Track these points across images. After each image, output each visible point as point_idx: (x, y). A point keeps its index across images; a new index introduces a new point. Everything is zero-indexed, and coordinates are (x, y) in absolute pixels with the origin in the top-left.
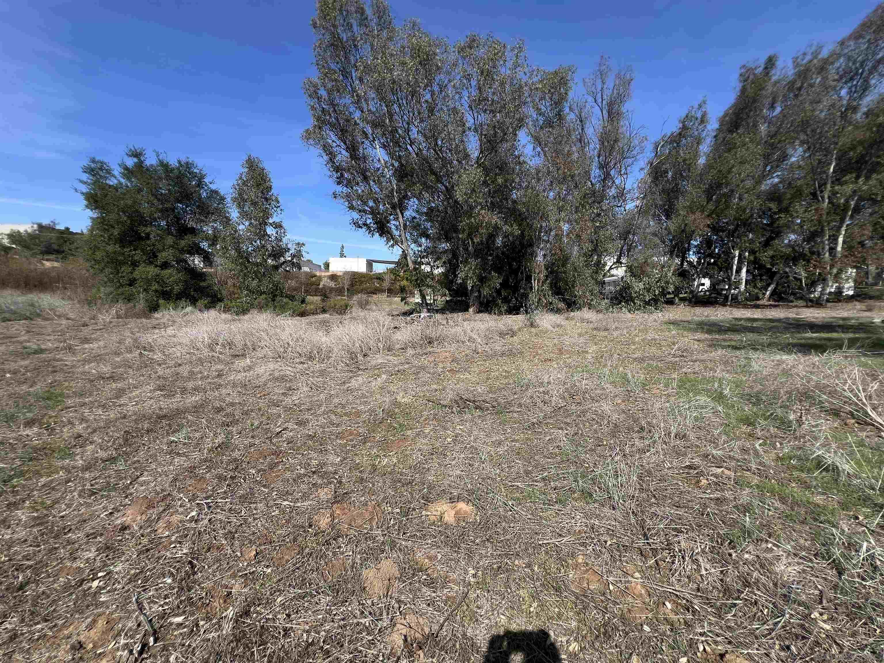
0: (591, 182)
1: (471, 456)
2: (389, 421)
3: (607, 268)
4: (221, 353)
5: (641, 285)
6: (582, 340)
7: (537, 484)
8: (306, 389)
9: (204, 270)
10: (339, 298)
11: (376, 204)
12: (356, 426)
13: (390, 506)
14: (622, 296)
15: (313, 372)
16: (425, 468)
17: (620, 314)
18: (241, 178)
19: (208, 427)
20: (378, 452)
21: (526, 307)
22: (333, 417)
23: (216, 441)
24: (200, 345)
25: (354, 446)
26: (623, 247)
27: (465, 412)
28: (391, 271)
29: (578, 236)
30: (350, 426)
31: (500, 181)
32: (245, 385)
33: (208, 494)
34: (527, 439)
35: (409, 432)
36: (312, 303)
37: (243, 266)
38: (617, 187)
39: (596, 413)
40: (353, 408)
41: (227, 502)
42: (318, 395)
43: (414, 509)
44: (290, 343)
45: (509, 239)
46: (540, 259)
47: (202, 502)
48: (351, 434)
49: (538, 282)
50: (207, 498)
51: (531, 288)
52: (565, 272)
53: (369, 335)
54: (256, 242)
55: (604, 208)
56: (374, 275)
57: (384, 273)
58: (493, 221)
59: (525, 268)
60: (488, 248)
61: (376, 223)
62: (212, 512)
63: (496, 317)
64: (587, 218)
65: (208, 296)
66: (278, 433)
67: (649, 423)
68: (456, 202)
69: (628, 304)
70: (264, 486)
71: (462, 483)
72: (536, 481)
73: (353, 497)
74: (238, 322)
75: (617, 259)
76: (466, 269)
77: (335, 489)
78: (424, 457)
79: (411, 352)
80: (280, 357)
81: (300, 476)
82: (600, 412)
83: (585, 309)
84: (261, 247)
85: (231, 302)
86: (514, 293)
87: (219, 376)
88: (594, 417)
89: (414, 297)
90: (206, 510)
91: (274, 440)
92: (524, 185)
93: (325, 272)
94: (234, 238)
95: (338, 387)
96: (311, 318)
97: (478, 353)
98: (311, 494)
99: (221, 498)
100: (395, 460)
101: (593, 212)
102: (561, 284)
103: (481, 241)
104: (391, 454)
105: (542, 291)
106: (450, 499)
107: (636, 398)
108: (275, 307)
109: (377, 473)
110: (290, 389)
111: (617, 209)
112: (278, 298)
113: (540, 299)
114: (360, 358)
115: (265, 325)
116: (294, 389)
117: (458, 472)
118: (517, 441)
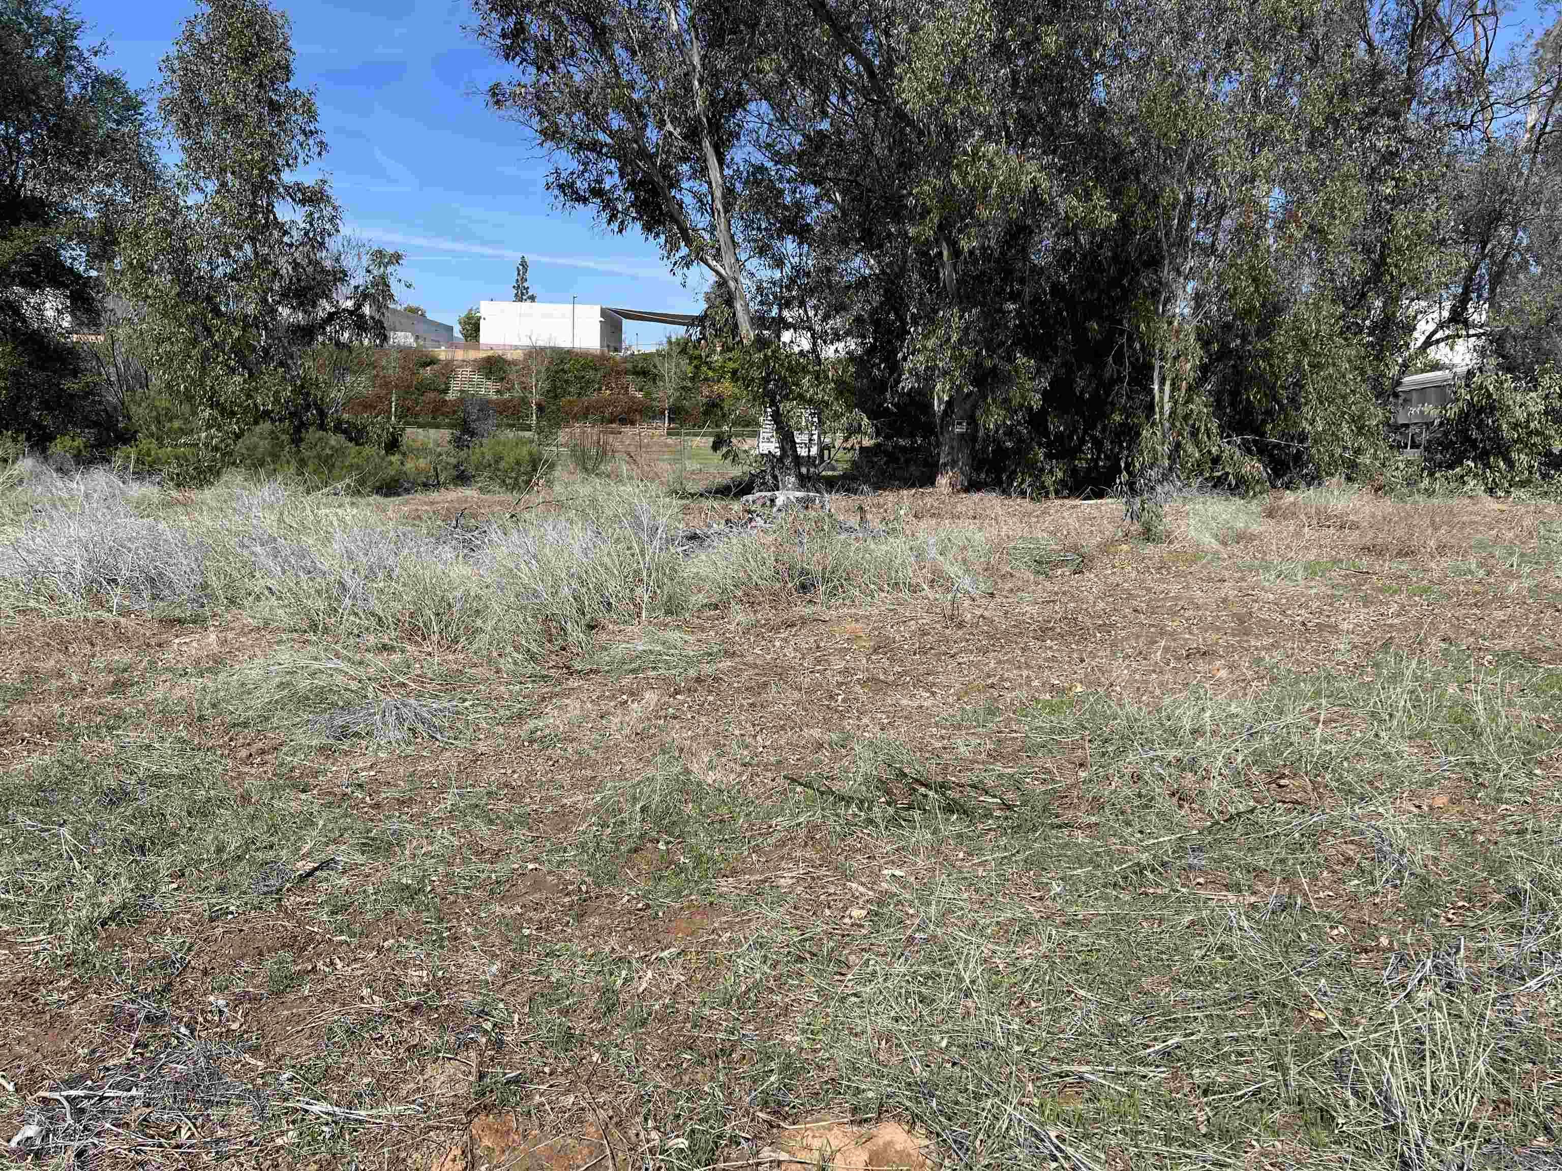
0: (1369, 43)
1: (925, 968)
2: (662, 846)
3: (1419, 337)
4: (125, 612)
5: (1535, 402)
6: (1318, 588)
7: (1143, 1070)
8: (394, 734)
9: (75, 338)
10: (510, 434)
11: (630, 120)
12: (557, 858)
13: (657, 1128)
14: (1468, 439)
15: (420, 679)
16: (773, 1004)
17: (1455, 501)
18: (190, 37)
19: (79, 853)
20: (624, 947)
21: (1130, 473)
22: (482, 829)
23: (104, 900)
24: (57, 583)
25: (545, 926)
26: (1474, 268)
27: (911, 821)
28: (683, 348)
29: (1316, 232)
30: (536, 859)
31: (1051, 41)
32: (201, 718)
33: (76, 1071)
34: (1116, 919)
35: (725, 885)
36: (423, 451)
37: (198, 328)
38: (1461, 60)
39: (1355, 837)
40: (550, 799)
41: (133, 1098)
42: (436, 755)
43: (734, 1141)
44: (349, 583)
45: (1077, 241)
46: (1182, 307)
47: (56, 1095)
48: (537, 885)
49: (1174, 387)
50: (70, 1084)
51: (1150, 408)
52: (1267, 355)
53: (606, 560)
54: (239, 248)
55: (1412, 133)
56: (625, 360)
57: (659, 353)
58: (1026, 179)
59: (1130, 339)
60: (1008, 274)
61: (632, 186)
62: (86, 1128)
63: (1027, 504)
64: (1348, 167)
65: (88, 423)
66: (303, 878)
67: (1539, 880)
68: (900, 115)
69: (1487, 465)
70: (254, 1050)
71: (895, 1060)
72: (1143, 1062)
73: (539, 1096)
74: (180, 509)
75: (1453, 310)
76: (930, 344)
77: (481, 1064)
78: (774, 967)
79: (740, 617)
80: (314, 627)
81: (369, 1020)
82: (1370, 834)
83: (1335, 482)
84: (258, 266)
85: (161, 445)
86: (1090, 426)
87: (119, 686)
88: (1350, 850)
89: (755, 434)
90: (70, 1120)
91: (290, 901)
92: (1133, 56)
93: (466, 348)
94: (170, 234)
95: (501, 730)
96: (417, 501)
97: (960, 626)
98: (404, 1081)
99: (116, 1086)
100: (678, 976)
101: (1373, 147)
102: (1253, 395)
103: (983, 248)
104: (665, 954)
105: (1186, 417)
106: (855, 1110)
107: (1500, 790)
108: (303, 463)
109: (617, 1016)
110: (344, 733)
111: (1458, 135)
112: (312, 435)
113: (1178, 445)
114: (576, 634)
115: (268, 522)
116: (356, 734)
117: (882, 1022)
118: (1084, 924)
